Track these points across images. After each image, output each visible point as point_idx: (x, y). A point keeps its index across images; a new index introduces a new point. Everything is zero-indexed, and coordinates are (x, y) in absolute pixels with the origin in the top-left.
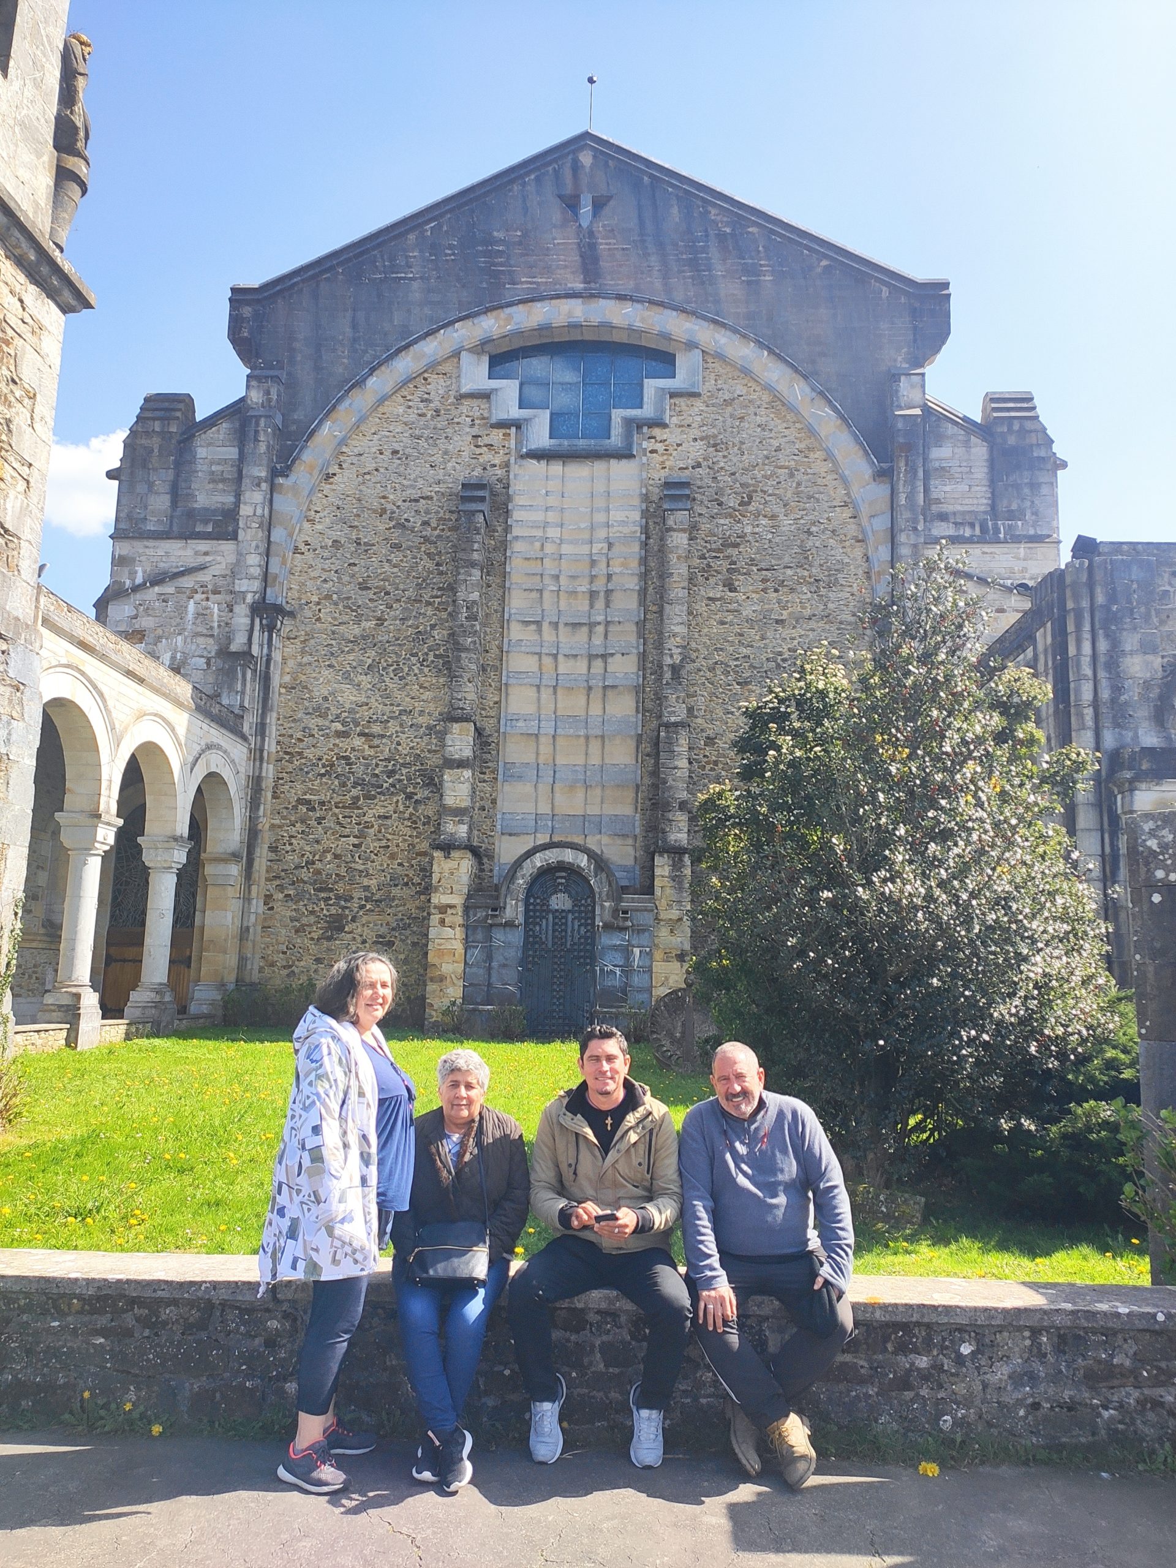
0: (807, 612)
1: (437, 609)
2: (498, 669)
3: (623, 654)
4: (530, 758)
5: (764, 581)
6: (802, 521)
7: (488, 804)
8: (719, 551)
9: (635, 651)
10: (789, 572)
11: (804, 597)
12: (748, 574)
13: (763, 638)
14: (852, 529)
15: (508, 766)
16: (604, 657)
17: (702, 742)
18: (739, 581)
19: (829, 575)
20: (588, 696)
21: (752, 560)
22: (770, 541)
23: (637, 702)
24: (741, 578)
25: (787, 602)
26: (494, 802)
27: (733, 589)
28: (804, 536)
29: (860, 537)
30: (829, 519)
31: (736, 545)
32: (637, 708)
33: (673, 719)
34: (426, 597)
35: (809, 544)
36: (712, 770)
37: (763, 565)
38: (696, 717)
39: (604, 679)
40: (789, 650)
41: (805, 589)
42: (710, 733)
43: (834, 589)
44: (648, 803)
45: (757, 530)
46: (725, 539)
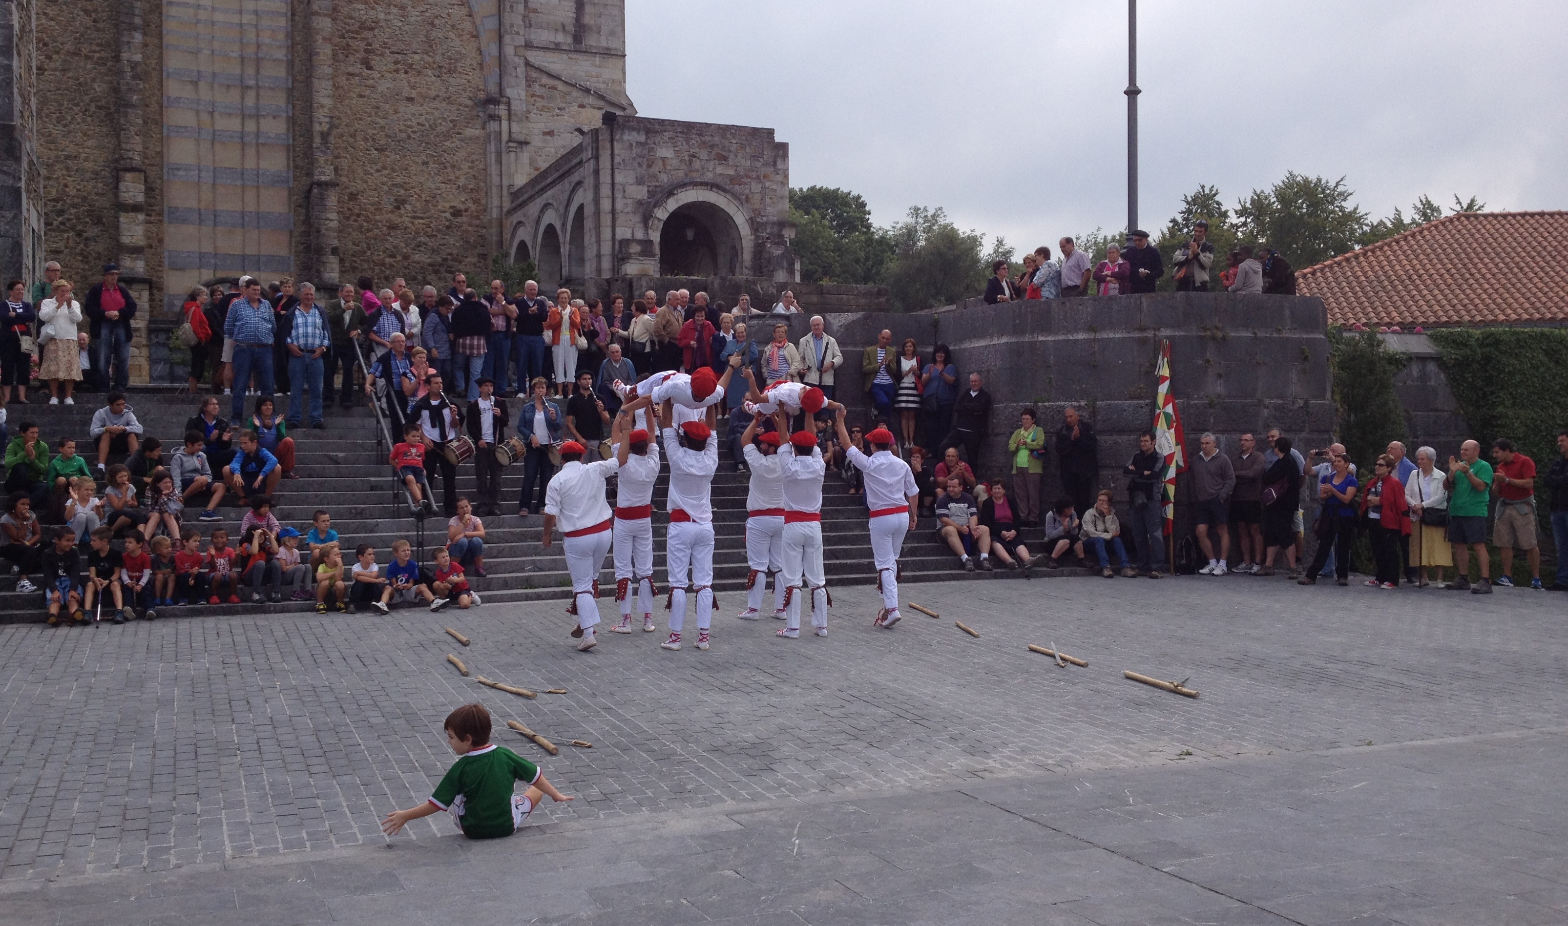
0: (432, 93)
1: (97, 63)
2: (159, 123)
3: (274, 117)
4: (193, 204)
5: (396, 63)
6: (427, 14)
7: (155, 243)
8: (357, 33)
9: (284, 115)
10: (417, 57)
11: (430, 79)
12: (382, 55)
13: (396, 112)
14: (467, 25)
15: (172, 210)
16: (258, 117)
17: (346, 197)
18: (375, 61)
19: (450, 64)
20: (243, 150)
21: (385, 43)
22: (400, 29)
23: (288, 159)
24: (377, 58)
25: (416, 82)
26: (161, 241)
27: (369, 68)
28: (429, 28)
29: (475, 33)
30: (449, 15)
31: (372, 29)
32: (288, 165)
33: (323, 178)
34: (84, 51)
35: (434, 34)
36: (356, 221)
37: (394, 49)
38: (341, 176)
39: (258, 138)
40: (418, 124)
41: (430, 73)
42: (353, 190)
43: (454, 75)
44: (301, 247)
45: (388, 17)
46: (363, 23)
